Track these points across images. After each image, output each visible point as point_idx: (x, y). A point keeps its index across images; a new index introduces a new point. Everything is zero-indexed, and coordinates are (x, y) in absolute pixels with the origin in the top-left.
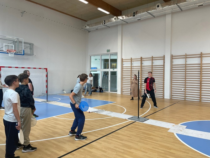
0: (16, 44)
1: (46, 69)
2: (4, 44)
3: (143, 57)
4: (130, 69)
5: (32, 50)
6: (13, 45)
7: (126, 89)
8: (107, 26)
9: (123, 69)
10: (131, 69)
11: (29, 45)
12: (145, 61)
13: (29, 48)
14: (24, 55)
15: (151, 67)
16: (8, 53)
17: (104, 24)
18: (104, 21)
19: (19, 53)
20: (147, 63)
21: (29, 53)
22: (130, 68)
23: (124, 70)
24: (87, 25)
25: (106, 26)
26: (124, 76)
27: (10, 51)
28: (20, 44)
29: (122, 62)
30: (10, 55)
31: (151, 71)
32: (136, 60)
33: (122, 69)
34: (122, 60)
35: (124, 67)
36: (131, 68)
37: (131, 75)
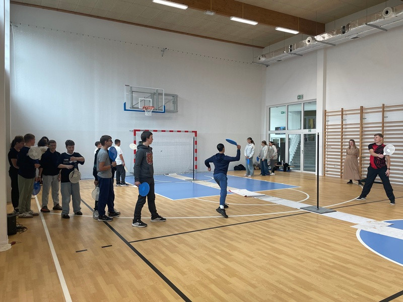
0: (155, 97)
1: (196, 132)
2: (140, 99)
3: (365, 106)
4: (340, 130)
5: (176, 105)
6: (151, 100)
7: (333, 166)
8: (297, 54)
9: (328, 129)
10: (342, 130)
11: (172, 98)
12: (370, 114)
13: (172, 101)
14: (164, 112)
15: (381, 125)
16: (144, 111)
17: (291, 51)
18: (291, 46)
19: (159, 110)
20: (373, 118)
21: (172, 109)
22: (340, 127)
23: (328, 132)
24: (262, 55)
25: (295, 54)
26: (328, 142)
27: (147, 109)
28: (160, 97)
29: (325, 116)
30: (146, 114)
31: (381, 133)
32: (352, 112)
33: (325, 129)
34: (325, 112)
35: (328, 125)
36: (342, 128)
37: (342, 140)
